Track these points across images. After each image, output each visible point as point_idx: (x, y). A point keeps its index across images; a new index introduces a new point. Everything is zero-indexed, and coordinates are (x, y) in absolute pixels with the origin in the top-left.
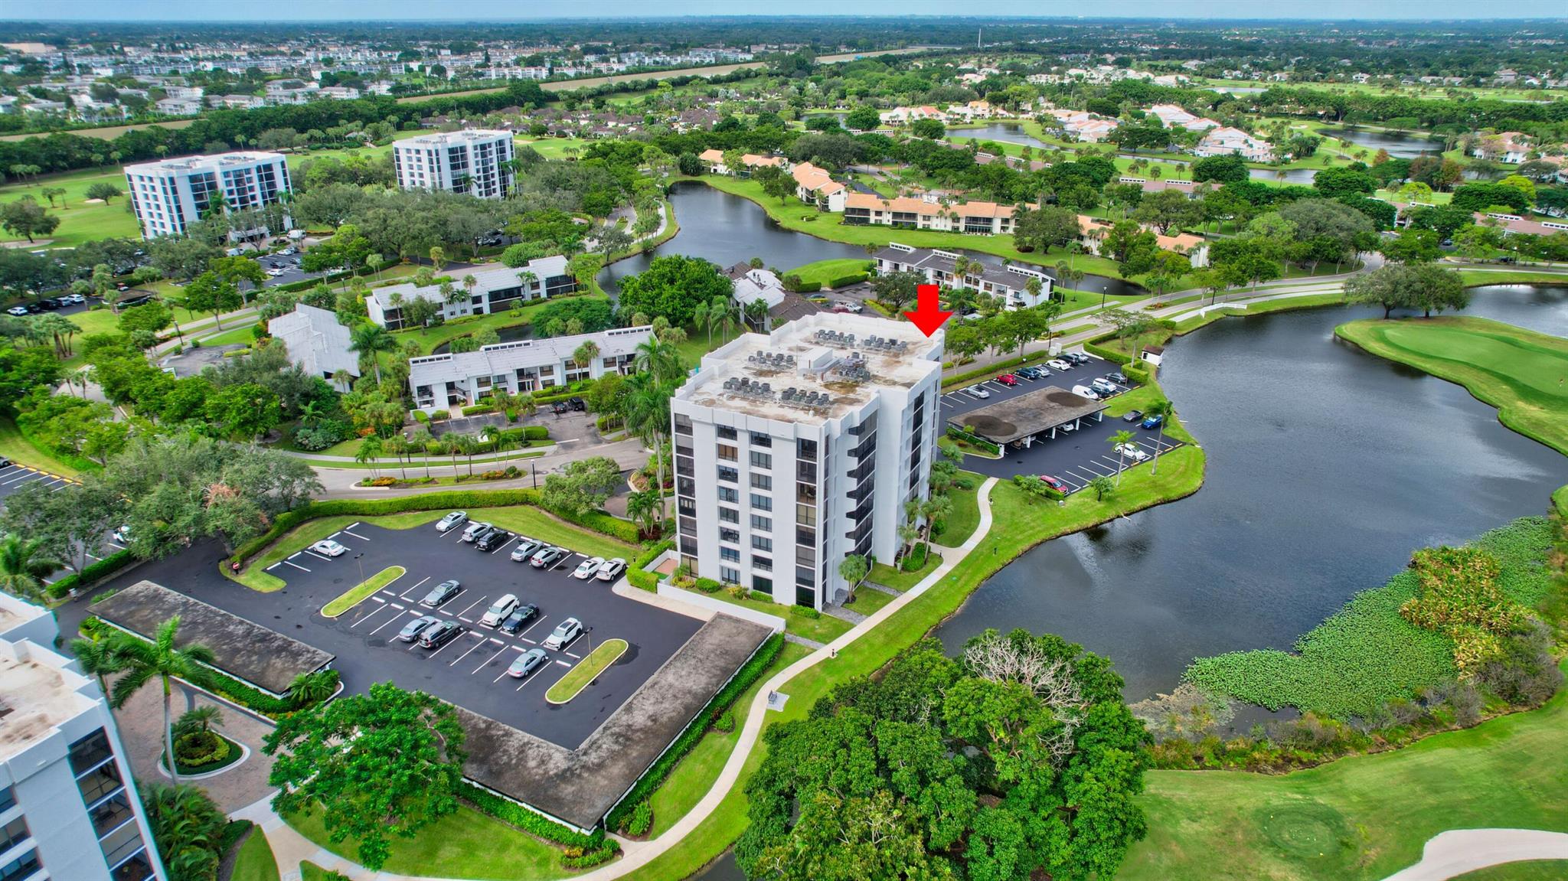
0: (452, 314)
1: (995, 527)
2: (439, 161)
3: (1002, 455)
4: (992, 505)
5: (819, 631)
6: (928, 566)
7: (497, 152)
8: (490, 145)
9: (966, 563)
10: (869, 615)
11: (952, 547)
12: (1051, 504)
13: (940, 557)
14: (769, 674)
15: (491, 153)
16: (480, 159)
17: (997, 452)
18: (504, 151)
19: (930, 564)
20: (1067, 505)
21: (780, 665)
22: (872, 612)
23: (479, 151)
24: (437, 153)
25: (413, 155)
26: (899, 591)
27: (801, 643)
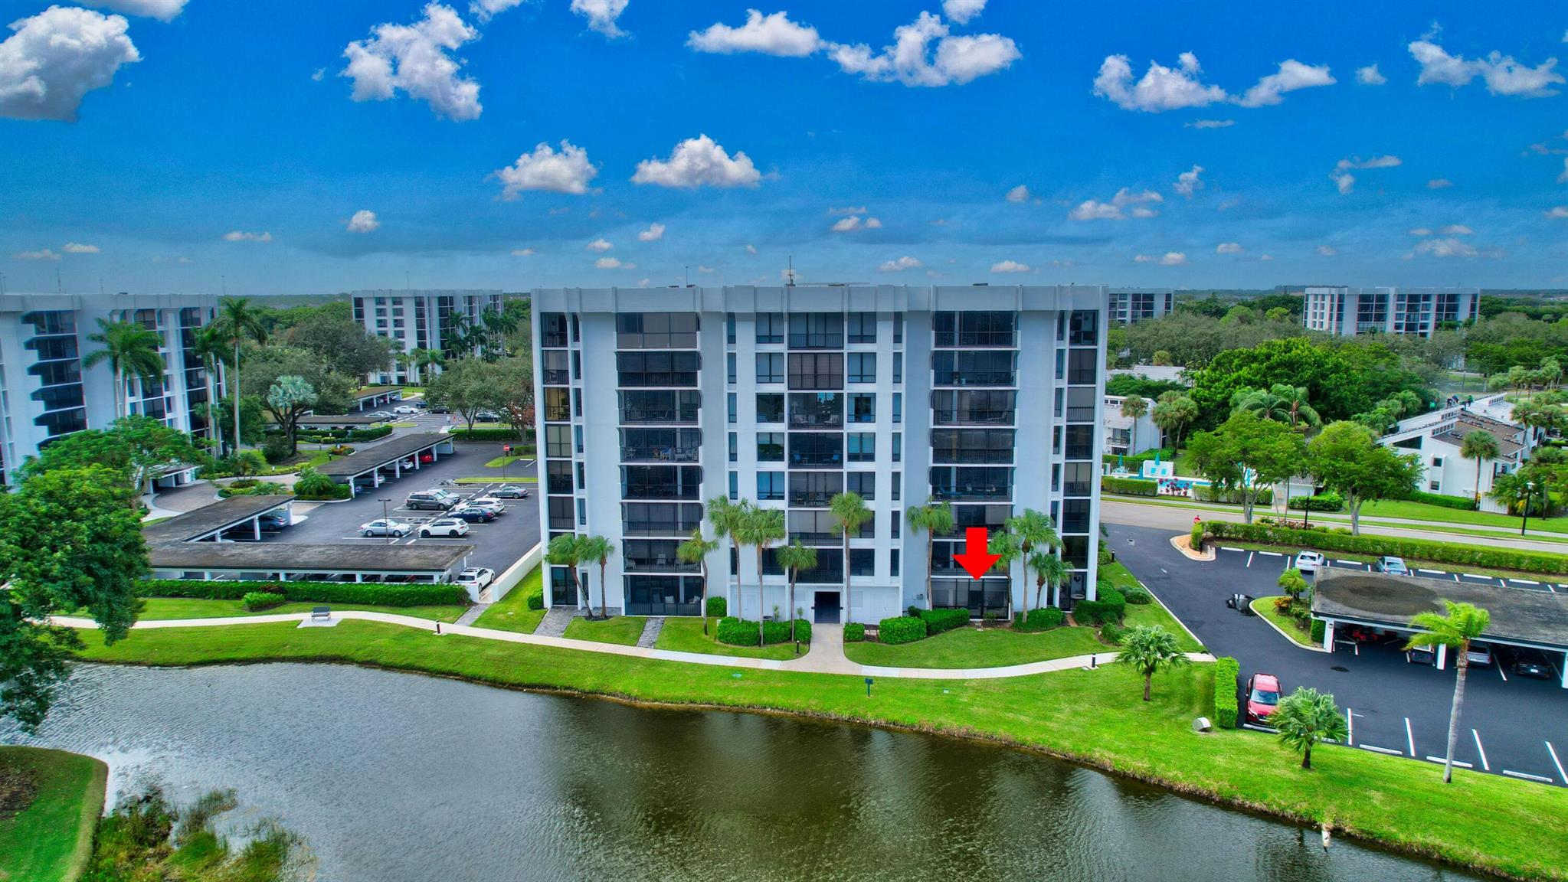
1: (986, 682)
2: (1340, 308)
3: (1328, 646)
4: (1081, 669)
5: (500, 616)
6: (756, 649)
7: (1439, 308)
8: (1427, 297)
9: (807, 677)
10: (565, 637)
11: (852, 657)
12: (1182, 718)
13: (799, 653)
14: (380, 608)
15: (1427, 307)
16: (1404, 312)
17: (1319, 638)
18: (1454, 308)
19: (764, 650)
20: (1213, 735)
21: (406, 611)
22: (576, 637)
23: (1406, 302)
24: (1341, 298)
25: (1319, 302)
26: (652, 645)
27: (468, 614)
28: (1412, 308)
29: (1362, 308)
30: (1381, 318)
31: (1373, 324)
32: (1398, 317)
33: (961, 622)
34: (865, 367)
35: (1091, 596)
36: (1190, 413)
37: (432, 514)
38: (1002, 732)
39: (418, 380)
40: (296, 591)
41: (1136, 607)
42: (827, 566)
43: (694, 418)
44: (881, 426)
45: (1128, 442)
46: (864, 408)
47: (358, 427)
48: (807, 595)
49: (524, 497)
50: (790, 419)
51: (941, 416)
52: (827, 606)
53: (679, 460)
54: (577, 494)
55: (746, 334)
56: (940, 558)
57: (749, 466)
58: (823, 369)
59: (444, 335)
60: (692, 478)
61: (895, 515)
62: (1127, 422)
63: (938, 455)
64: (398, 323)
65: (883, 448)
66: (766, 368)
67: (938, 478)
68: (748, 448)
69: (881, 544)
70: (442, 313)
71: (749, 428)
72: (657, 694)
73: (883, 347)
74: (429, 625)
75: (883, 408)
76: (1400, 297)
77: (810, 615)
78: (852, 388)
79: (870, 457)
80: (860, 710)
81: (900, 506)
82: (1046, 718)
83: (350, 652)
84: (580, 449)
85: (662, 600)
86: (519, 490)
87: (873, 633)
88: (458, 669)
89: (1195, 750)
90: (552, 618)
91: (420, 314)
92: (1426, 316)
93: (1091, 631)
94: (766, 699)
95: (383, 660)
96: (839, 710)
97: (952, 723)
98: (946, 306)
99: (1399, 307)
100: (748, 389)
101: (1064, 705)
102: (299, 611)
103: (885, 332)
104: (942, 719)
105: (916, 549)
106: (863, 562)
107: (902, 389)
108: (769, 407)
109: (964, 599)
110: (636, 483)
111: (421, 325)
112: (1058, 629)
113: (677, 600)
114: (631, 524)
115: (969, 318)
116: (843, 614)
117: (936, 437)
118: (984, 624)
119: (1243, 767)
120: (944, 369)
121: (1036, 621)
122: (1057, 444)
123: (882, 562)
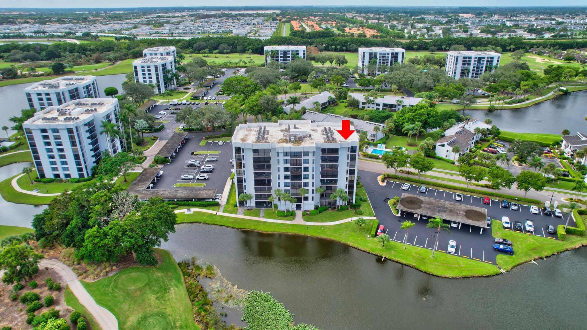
0: (368, 107)
1: (330, 226)
2: (457, 61)
3: (399, 215)
4: (349, 222)
5: (228, 209)
6: (284, 218)
7: (487, 61)
8: (484, 58)
9: (295, 225)
10: (244, 215)
11: (304, 220)
12: (365, 235)
13: (293, 219)
14: (201, 207)
15: (483, 61)
16: (476, 63)
17: (398, 213)
18: (492, 61)
19: (286, 218)
20: (370, 239)
21: (206, 208)
22: (246, 215)
23: (477, 60)
24: (457, 58)
25: (451, 57)
26: (263, 217)
27: (220, 209)
28: (479, 62)
29: (463, 61)
30: (469, 64)
31: (466, 66)
32: (474, 64)
33: (327, 209)
34: (307, 161)
35: (354, 202)
36: (392, 128)
37: (195, 169)
38: (332, 238)
39: (158, 93)
40: (180, 204)
41: (364, 203)
42: (299, 200)
43: (270, 169)
44: (310, 173)
45: (375, 137)
46: (306, 169)
47: (156, 127)
48: (294, 206)
49: (216, 161)
50: (291, 171)
51: (322, 169)
52: (299, 207)
53: (267, 178)
54: (244, 184)
55: (281, 155)
56: (322, 196)
57: (282, 181)
58: (298, 162)
59: (164, 76)
60: (269, 182)
61: (313, 190)
62: (374, 133)
63: (322, 176)
64: (149, 74)
65: (310, 177)
66: (286, 162)
67: (322, 181)
68: (282, 177)
69: (310, 195)
70: (163, 69)
71: (282, 173)
72: (267, 230)
73: (310, 158)
74: (214, 212)
75: (310, 169)
76: (476, 58)
77: (295, 209)
78: (304, 165)
79: (308, 178)
80: (306, 233)
81: (314, 188)
82: (341, 235)
83: (200, 221)
84: (244, 174)
85: (263, 205)
86: (215, 159)
87: (308, 213)
88: (224, 224)
89: (366, 242)
90: (240, 209)
91: (157, 71)
92: (483, 64)
93: (353, 211)
94: (288, 231)
95: (207, 222)
96: (302, 233)
97: (323, 236)
98: (324, 147)
99: (475, 61)
100: (282, 166)
101: (344, 232)
102: (182, 209)
103: (311, 155)
104: (321, 235)
105: (317, 196)
106: (306, 199)
107: (314, 166)
108: (286, 169)
109: (327, 204)
110: (257, 183)
111: (157, 75)
112: (346, 211)
113: (266, 205)
114: (256, 190)
115: (328, 149)
116: (302, 209)
117: (322, 173)
118: (331, 209)
119: (373, 246)
120: (323, 159)
121: (342, 209)
122: (347, 173)
123: (310, 199)
